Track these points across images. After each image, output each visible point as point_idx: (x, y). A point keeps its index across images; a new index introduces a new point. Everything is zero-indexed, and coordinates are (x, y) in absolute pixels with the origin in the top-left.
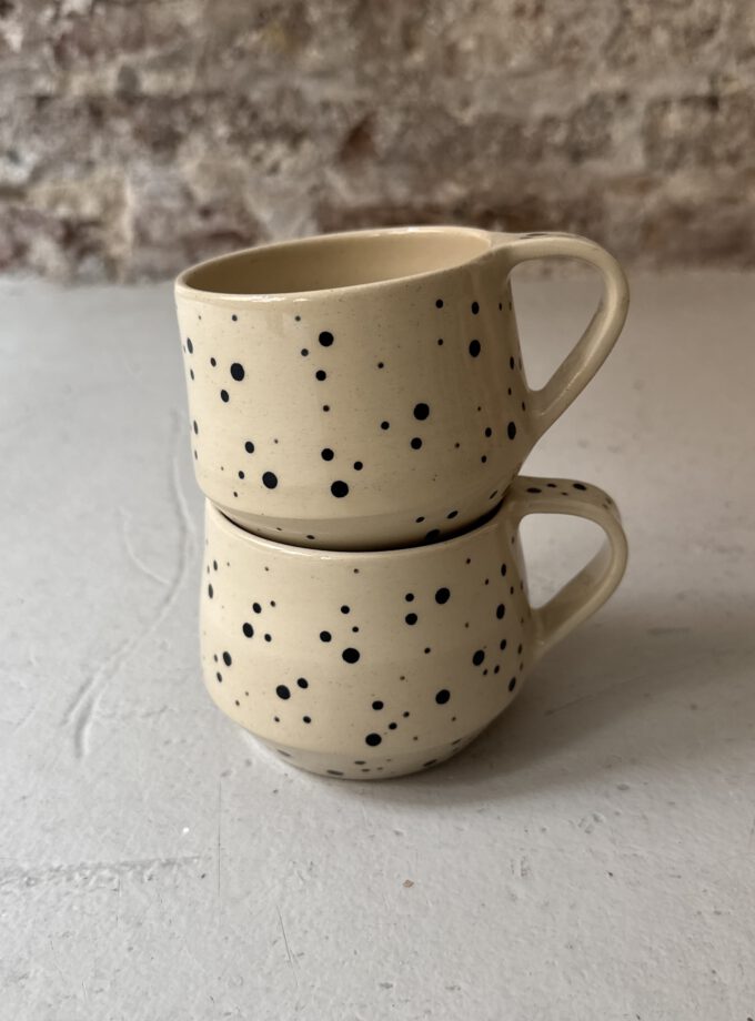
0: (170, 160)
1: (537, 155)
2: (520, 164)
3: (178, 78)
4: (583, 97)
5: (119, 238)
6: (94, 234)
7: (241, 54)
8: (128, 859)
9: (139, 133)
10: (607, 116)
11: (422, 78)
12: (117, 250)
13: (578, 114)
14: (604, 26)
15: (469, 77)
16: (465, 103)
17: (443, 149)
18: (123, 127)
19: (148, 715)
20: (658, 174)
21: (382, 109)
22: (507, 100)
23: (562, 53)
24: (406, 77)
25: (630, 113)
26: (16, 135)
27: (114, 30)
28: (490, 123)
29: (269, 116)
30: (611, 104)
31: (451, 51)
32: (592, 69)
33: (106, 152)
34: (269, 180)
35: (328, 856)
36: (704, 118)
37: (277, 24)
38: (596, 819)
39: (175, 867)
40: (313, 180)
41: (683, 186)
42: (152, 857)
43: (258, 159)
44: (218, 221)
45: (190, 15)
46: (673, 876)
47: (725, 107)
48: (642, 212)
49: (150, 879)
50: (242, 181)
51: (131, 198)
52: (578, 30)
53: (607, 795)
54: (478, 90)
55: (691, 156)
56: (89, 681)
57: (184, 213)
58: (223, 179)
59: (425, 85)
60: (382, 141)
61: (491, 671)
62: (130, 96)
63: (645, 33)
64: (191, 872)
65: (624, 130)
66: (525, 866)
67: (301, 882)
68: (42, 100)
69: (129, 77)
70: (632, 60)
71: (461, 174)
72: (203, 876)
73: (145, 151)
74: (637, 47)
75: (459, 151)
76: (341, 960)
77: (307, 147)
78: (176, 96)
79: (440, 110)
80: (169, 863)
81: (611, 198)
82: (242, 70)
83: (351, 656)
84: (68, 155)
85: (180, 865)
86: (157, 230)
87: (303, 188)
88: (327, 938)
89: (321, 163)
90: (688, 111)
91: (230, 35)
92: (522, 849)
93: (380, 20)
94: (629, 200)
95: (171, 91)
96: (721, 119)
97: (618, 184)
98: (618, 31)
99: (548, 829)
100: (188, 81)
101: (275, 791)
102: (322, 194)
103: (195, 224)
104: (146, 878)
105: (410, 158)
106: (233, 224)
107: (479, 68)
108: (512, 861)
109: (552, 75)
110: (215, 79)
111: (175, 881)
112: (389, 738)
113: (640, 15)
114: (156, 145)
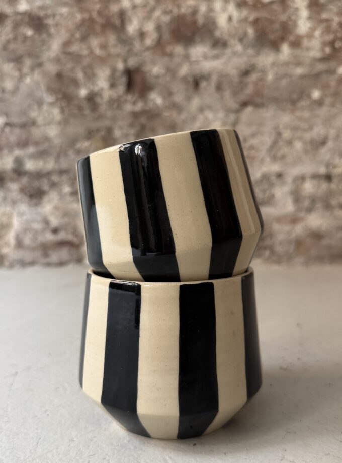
0: (37, 205)
3: (45, 163)
4: (258, 175)
5: (7, 244)
7: (78, 152)
9: (22, 190)
10: (272, 185)
12: (5, 250)
13: (257, 183)
14: (267, 140)
18: (14, 187)
20: (302, 214)
25: (284, 183)
27: (13, 139)
30: (273, 178)
32: (262, 161)
33: (4, 199)
36: (324, 186)
37: (98, 138)
41: (316, 221)
44: (62, 236)
45: (53, 132)
47: (335, 181)
48: (293, 235)
51: (16, 224)
52: (254, 142)
55: (319, 205)
57: (43, 231)
58: (66, 214)
62: (19, 171)
63: (290, 143)
65: (281, 192)
69: (19, 161)
70: (283, 156)
73: (26, 199)
74: (285, 150)
78: (44, 172)
81: (276, 227)
86: (27, 240)
90: (315, 182)
91: (73, 142)
94: (287, 228)
95: (41, 170)
96: (333, 186)
97: (279, 220)
98: (275, 143)
100: (50, 165)
103: (49, 237)
106: (70, 237)
110: (64, 164)
113: (287, 135)
114: (31, 196)
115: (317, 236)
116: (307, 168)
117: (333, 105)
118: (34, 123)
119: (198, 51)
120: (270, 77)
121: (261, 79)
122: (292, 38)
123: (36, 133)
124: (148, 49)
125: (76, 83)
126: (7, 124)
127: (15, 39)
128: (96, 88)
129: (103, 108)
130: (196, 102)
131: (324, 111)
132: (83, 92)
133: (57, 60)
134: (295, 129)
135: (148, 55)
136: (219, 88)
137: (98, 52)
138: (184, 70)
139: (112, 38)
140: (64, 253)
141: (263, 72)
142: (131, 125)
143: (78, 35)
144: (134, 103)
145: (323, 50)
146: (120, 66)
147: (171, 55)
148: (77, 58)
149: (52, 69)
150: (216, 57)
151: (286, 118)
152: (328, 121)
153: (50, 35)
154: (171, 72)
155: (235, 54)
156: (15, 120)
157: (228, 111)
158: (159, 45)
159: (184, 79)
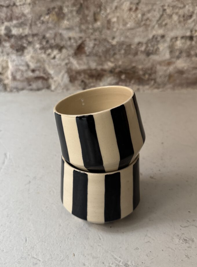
0: (21, 55)
1: (136, 54)
2: (130, 57)
3: (23, 29)
4: (151, 36)
5: (7, 78)
7: (43, 22)
9: (12, 47)
10: (158, 42)
11: (100, 30)
12: (6, 82)
13: (149, 41)
14: (157, 14)
15: (115, 30)
16: (114, 38)
17: (107, 51)
18: (7, 44)
20: (174, 60)
21: (88, 39)
22: (126, 37)
23: (144, 22)
24: (95, 30)
25: (165, 41)
27: (3, 15)
28: (121, 44)
29: (52, 41)
30: (159, 38)
31: (109, 22)
32: (153, 27)
33: (2, 52)
34: (52, 61)
36: (188, 43)
37: (54, 13)
40: (67, 61)
41: (181, 64)
43: (49, 55)
44: (37, 74)
45: (27, 10)
47: (195, 39)
48: (168, 71)
50: (44, 61)
51: (10, 65)
52: (149, 15)
54: (117, 34)
55: (184, 54)
57: (26, 71)
58: (38, 61)
59: (101, 32)
60: (87, 49)
62: (9, 36)
63: (170, 16)
65: (163, 47)
69: (8, 29)
70: (166, 24)
71: (112, 60)
73: (15, 52)
74: (167, 21)
75: (112, 52)
77: (64, 51)
78: (23, 35)
79: (105, 40)
81: (158, 67)
82: (43, 27)
86: (18, 77)
87: (63, 63)
89: (69, 55)
90: (183, 41)
91: (39, 16)
93: (86, 12)
94: (165, 68)
95: (21, 34)
96: (193, 43)
97: (160, 63)
98: (162, 16)
100: (27, 31)
102: (69, 66)
103: (30, 74)
105: (96, 55)
106: (42, 75)
107: (118, 27)
109: (141, 29)
110: (35, 32)
113: (168, 11)
114: (18, 51)
115: (181, 72)
116: (179, 32)
118: (15, 4)
123: (17, 11)
140: (40, 83)
142: (74, 5)
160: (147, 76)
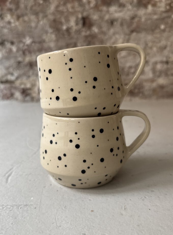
1: (128, 75)
2: (124, 77)
5: (35, 92)
6: (29, 92)
8: (16, 204)
12: (34, 95)
19: (26, 175)
20: (156, 78)
25: (148, 65)
26: (13, 70)
33: (33, 74)
35: (70, 204)
36: (165, 66)
38: (145, 197)
39: (28, 206)
41: (162, 81)
42: (22, 204)
46: (167, 210)
47: (170, 64)
48: (152, 87)
49: (21, 208)
53: (148, 192)
55: (163, 74)
56: (12, 168)
61: (115, 155)
63: (151, 48)
64: (32, 207)
65: (147, 69)
66: (125, 207)
67: (62, 210)
68: (19, 63)
72: (35, 208)
76: (72, 228)
80: (26, 205)
81: (145, 84)
83: (77, 146)
84: (24, 74)
85: (29, 206)
88: (68, 223)
90: (161, 65)
92: (124, 204)
94: (149, 84)
96: (169, 66)
97: (147, 81)
99: (132, 199)
101: (57, 191)
104: (19, 208)
108: (122, 206)
109: (131, 58)
111: (27, 209)
112: (88, 171)
113: (150, 44)
115: (162, 87)
116: (158, 58)
117: (169, 32)
118: (44, 41)
119: (113, 9)
120: (143, 20)
121: (139, 21)
122: (152, 2)
123: (45, 45)
124: (92, 8)
125: (61, 23)
126: (33, 42)
127: (35, 5)
128: (70, 26)
129: (73, 34)
130: (112, 31)
131: (166, 34)
132: (65, 27)
133: (53, 14)
134: (153, 42)
135: (91, 11)
136: (122, 24)
137: (70, 10)
138: (107, 17)
139: (76, 4)
141: (140, 18)
143: (62, 3)
144: (86, 32)
145: (166, 7)
146: (80, 16)
147: (101, 11)
148: (62, 13)
149: (51, 17)
150: (120, 11)
151: (149, 37)
152: (167, 39)
153: (50, 3)
154: (102, 18)
155: (128, 10)
156: (37, 40)
157: (125, 34)
158: (96, 7)
159: (107, 21)
160: (136, 91)
